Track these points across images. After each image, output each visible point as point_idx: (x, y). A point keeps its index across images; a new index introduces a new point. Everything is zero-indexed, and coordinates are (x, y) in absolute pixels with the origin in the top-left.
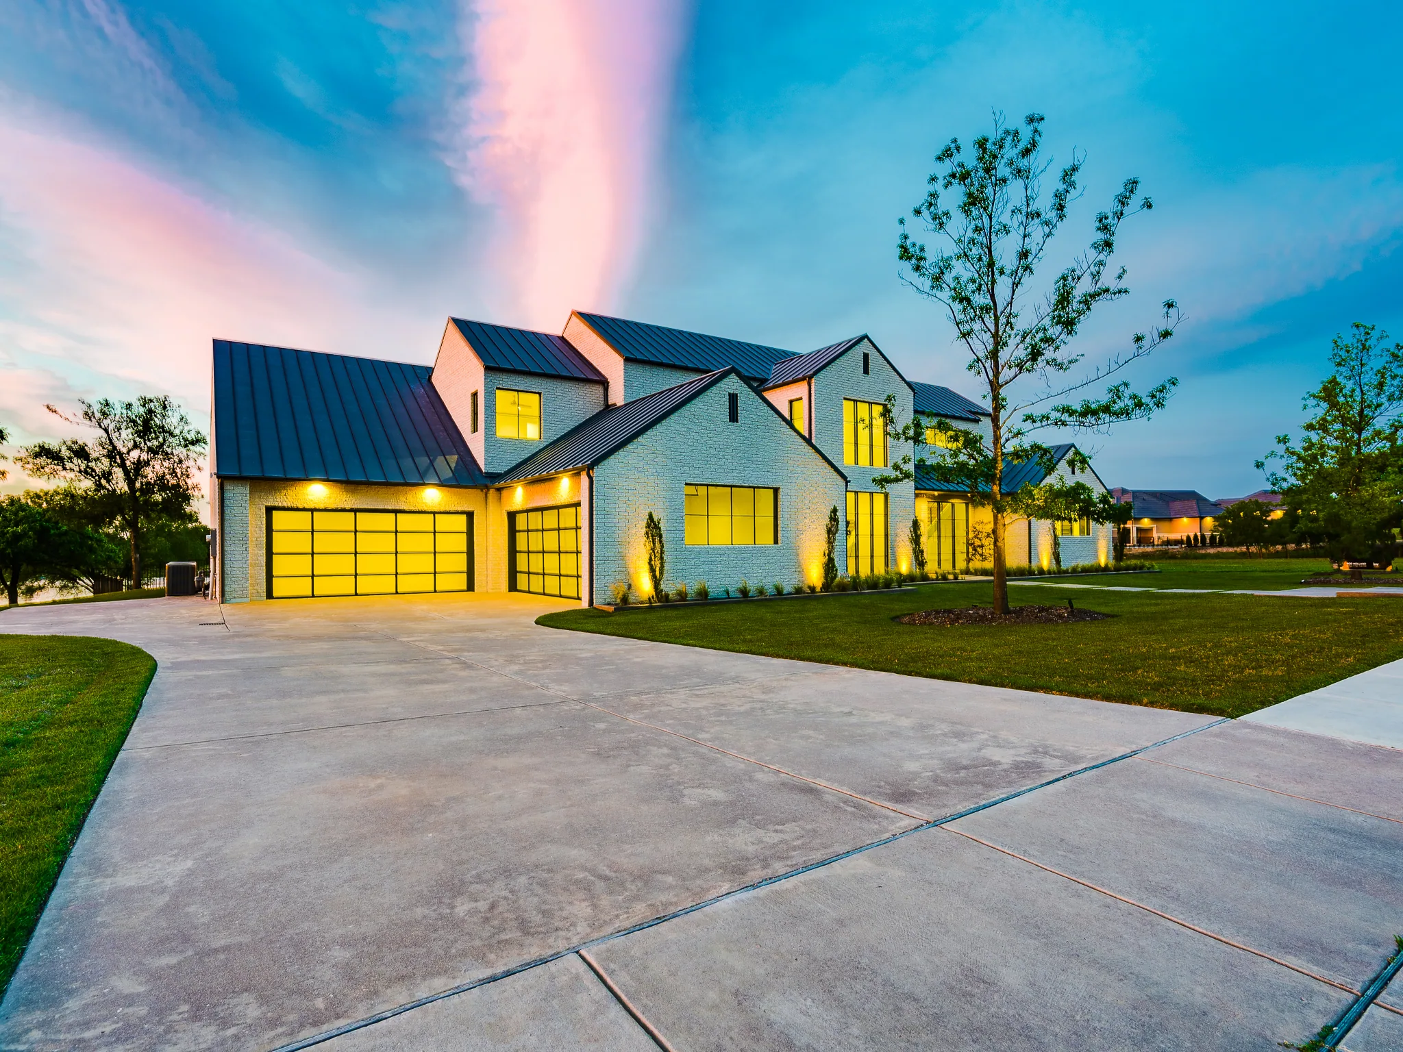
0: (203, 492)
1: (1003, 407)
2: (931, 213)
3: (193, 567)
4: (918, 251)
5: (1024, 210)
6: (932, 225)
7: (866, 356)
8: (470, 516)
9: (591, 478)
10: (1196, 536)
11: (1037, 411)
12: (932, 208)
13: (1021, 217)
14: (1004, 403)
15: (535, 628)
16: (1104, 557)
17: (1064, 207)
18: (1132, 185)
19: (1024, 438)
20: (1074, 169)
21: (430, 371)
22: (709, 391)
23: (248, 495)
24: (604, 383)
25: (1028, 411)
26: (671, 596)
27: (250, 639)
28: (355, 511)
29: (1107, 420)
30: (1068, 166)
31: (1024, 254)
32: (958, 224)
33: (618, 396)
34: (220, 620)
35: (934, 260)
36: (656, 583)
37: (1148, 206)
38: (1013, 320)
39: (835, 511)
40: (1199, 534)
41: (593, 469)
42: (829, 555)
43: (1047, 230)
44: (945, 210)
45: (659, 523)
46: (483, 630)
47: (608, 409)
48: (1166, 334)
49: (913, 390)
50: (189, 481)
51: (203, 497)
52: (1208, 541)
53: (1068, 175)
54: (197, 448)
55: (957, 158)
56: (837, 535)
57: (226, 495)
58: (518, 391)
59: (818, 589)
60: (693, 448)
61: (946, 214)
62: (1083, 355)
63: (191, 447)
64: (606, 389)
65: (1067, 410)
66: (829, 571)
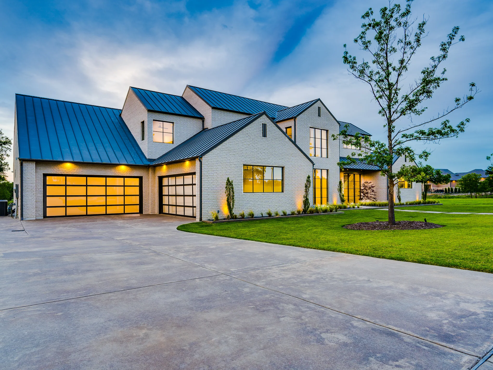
0: (10, 166)
1: (393, 131)
2: (362, 41)
3: (6, 202)
4: (353, 60)
5: (404, 41)
6: (363, 47)
7: (319, 108)
8: (141, 178)
9: (201, 162)
10: (449, 189)
11: (408, 133)
12: (363, 39)
13: (402, 45)
14: (393, 129)
15: (177, 232)
16: (418, 198)
17: (420, 41)
18: (456, 29)
19: (402, 145)
20: (424, 24)
21: (120, 111)
22: (254, 122)
23: (35, 169)
24: (202, 118)
25: (403, 133)
26: (237, 216)
27: (40, 239)
28: (87, 176)
29: (439, 137)
30: (421, 22)
31: (402, 62)
32: (375, 46)
33: (209, 124)
34: (22, 228)
35: (361, 63)
36: (230, 209)
37: (463, 40)
38: (397, 91)
39: (309, 177)
40: (450, 188)
41: (202, 157)
42: (306, 197)
43: (412, 51)
44: (369, 40)
45: (232, 182)
46: (154, 233)
47: (204, 130)
48: (471, 98)
49: (339, 123)
50: (3, 162)
51: (9, 169)
52: (454, 191)
53: (421, 26)
54: (7, 146)
55: (371, 17)
56: (310, 188)
57: (23, 168)
58: (163, 121)
59: (301, 213)
60: (247, 148)
61: (369, 42)
62: (427, 108)
63: (3, 146)
64: (203, 121)
65: (423, 133)
66: (306, 204)
